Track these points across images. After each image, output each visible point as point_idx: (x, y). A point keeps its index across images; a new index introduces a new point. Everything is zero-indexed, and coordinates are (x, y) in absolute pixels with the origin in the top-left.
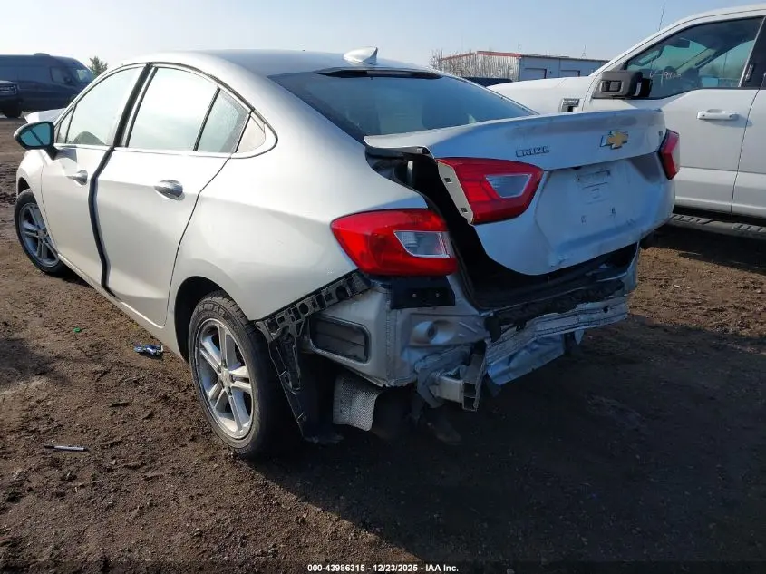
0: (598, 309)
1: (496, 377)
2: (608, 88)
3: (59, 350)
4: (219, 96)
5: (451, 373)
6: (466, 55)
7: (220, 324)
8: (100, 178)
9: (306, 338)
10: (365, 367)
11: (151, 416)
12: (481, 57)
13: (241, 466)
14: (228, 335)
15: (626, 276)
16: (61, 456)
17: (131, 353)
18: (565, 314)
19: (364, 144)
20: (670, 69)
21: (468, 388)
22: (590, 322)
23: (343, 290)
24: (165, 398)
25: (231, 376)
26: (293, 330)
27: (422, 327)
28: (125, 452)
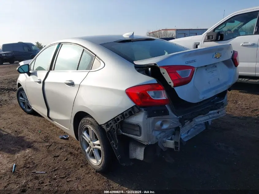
0: (215, 113)
1: (184, 138)
2: (209, 38)
3: (34, 139)
4: (84, 52)
5: (169, 138)
6: (158, 31)
7: (89, 127)
8: (46, 81)
9: (119, 129)
10: (140, 138)
11: (67, 160)
12: (163, 31)
13: (99, 175)
14: (92, 130)
15: (224, 101)
16: (38, 175)
17: (58, 138)
18: (205, 115)
19: (134, 64)
20: (229, 30)
21: (176, 143)
22: (213, 117)
23: (131, 112)
24: (71, 153)
25: (94, 144)
26: (114, 127)
27: (159, 123)
28: (59, 173)
